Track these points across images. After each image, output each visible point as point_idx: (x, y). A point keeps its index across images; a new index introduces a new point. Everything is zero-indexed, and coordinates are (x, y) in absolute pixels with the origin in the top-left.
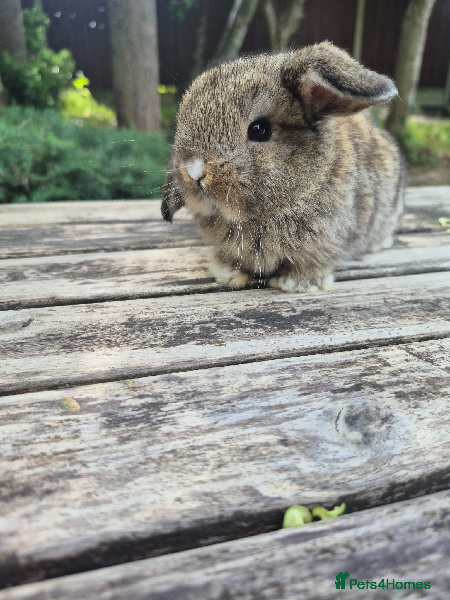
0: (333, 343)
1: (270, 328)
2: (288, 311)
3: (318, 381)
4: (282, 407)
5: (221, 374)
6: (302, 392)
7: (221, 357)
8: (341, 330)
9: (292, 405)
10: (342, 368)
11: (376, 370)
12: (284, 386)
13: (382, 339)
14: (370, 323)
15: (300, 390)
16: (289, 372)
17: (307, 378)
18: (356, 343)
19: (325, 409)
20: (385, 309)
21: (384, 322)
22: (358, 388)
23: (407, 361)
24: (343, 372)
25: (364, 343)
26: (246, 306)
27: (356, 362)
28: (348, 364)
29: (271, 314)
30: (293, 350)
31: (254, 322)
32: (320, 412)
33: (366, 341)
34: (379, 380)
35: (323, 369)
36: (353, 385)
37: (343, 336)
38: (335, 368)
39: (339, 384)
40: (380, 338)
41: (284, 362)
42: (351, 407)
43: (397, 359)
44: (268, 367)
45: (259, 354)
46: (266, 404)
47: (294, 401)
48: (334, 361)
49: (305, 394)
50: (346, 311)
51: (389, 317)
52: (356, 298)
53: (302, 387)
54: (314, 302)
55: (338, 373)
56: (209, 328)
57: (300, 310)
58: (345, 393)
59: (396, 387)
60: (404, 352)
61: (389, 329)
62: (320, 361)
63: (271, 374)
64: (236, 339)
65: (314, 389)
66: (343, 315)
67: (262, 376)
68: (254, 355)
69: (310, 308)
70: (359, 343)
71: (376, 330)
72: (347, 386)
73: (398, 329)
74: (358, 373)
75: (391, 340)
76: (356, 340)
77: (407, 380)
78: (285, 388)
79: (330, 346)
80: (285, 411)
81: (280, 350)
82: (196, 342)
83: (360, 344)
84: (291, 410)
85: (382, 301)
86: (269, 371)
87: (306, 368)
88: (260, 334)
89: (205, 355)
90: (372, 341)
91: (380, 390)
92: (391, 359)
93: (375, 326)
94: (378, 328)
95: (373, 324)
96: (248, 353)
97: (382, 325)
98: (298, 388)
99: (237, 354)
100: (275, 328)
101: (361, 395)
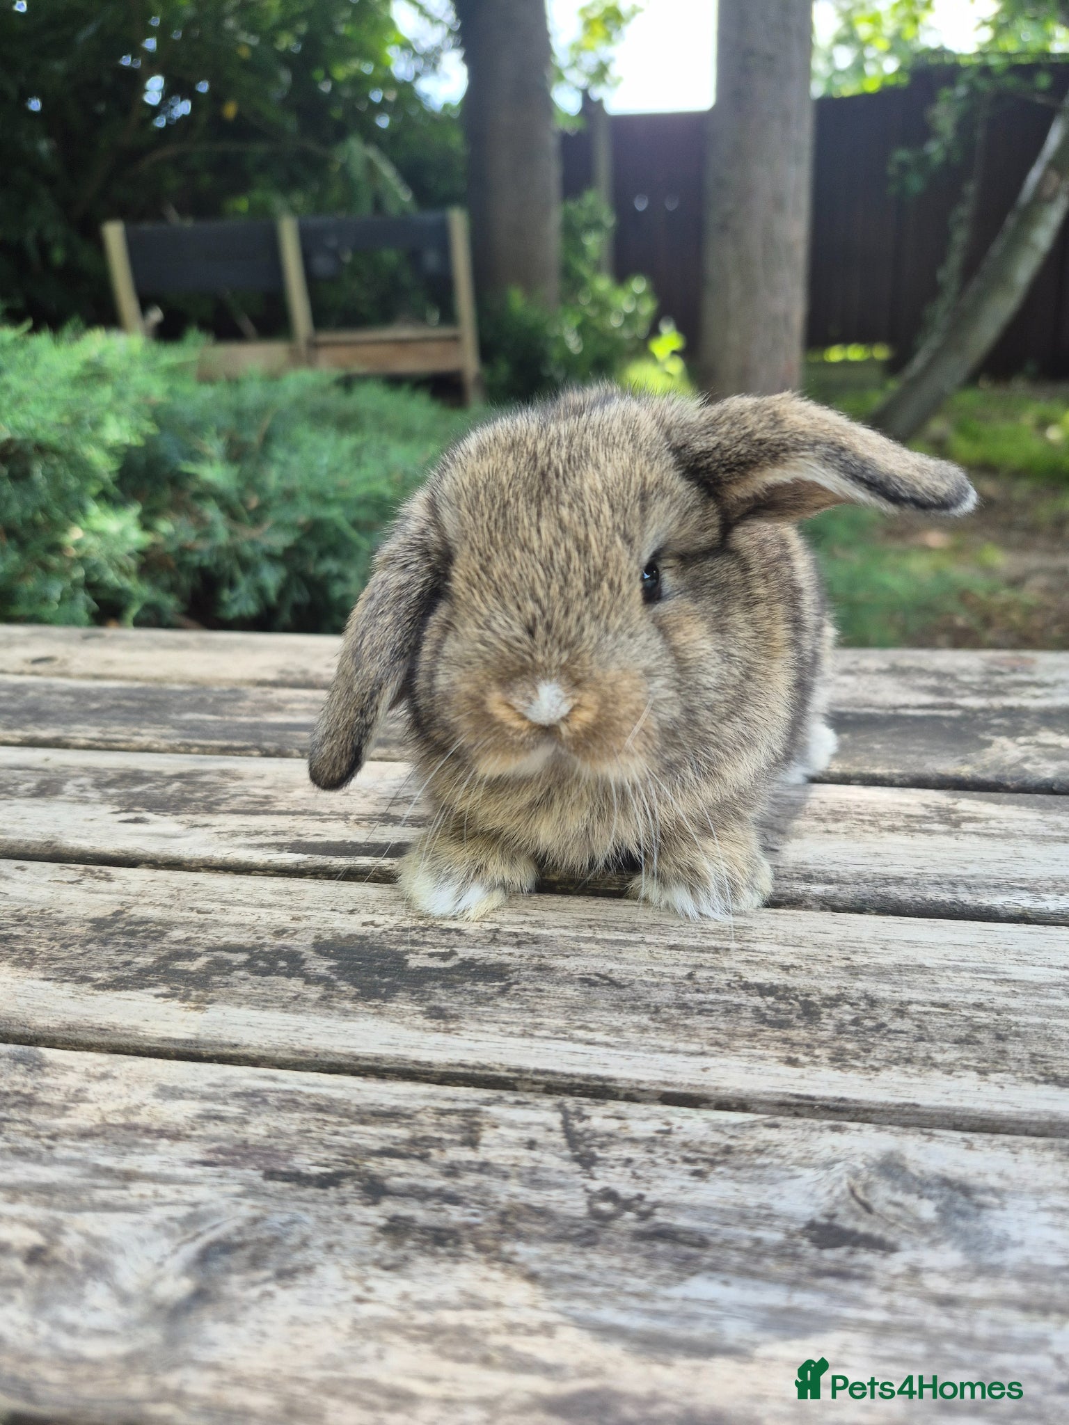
0: (425, 1056)
1: (344, 988)
2: (431, 955)
3: (272, 1141)
4: (129, 1177)
5: (115, 1074)
6: (211, 1157)
7: (167, 1035)
8: (486, 1027)
9: (153, 1178)
10: (363, 1122)
11: (428, 1147)
12: (194, 1133)
13: (553, 1073)
14: (579, 1024)
15: (209, 1151)
16: (243, 1103)
17: (257, 1130)
18: (484, 1067)
19: (202, 1208)
20: (663, 996)
21: (617, 1031)
22: (326, 1182)
23: (532, 1145)
24: (349, 1135)
25: (503, 1074)
26: (364, 924)
27: (409, 1117)
28: (391, 1116)
29: (393, 952)
30: (326, 1053)
31: (330, 968)
32: (180, 1212)
33: (509, 1070)
34: (400, 1175)
35: (320, 1116)
36: (329, 1170)
37: (472, 1045)
38: (345, 1120)
39: (304, 1162)
40: (550, 1068)
41: (265, 1078)
42: (255, 1221)
43: (512, 1135)
44: (219, 1082)
45: (248, 1046)
46: (107, 1162)
47: (168, 1171)
48: (370, 1101)
49: (205, 1163)
50: (568, 980)
51: (644, 1019)
52: (628, 953)
53: (224, 1145)
54: (519, 944)
55: (336, 1133)
56: (228, 962)
57: (461, 956)
58: (286, 1185)
59: (416, 1203)
60: (555, 1119)
61: (603, 1050)
62: (338, 1094)
63: (205, 1098)
64: (249, 1000)
65: (238, 1158)
66: (540, 990)
67: (183, 1098)
68: (236, 1046)
69: (492, 956)
70: (491, 1069)
71: (570, 1046)
72: (316, 1170)
73: (623, 1056)
74: (376, 1145)
75: (577, 1081)
76: (484, 1061)
77: (462, 1194)
78: (188, 1137)
79: (416, 1062)
80: (125, 1188)
81: (298, 1047)
82: (164, 989)
83: (491, 1073)
84: (139, 1189)
85: (682, 972)
86: (212, 1090)
87: (290, 1103)
88: (305, 1000)
89: (142, 1024)
90: (527, 1071)
91: (369, 1200)
92: (502, 1130)
93: (581, 1034)
94: (580, 1041)
95: (580, 1028)
96: (226, 1040)
97: (599, 1037)
98: (214, 1145)
99: (202, 1036)
100: (354, 991)
101: (314, 1201)
